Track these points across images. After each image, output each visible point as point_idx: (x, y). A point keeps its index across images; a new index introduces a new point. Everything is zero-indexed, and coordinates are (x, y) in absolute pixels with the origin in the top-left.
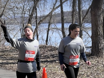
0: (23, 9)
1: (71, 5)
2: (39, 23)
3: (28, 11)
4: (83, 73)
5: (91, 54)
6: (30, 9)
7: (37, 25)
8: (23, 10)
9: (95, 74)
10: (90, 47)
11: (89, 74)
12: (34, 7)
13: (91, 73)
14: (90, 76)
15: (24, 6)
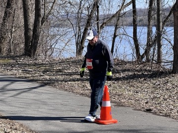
0: (80, 6)
1: (148, 2)
2: (102, 27)
3: (87, 9)
4: (159, 96)
5: (172, 71)
6: (89, 6)
7: (98, 29)
8: (80, 8)
9: (175, 98)
10: (171, 62)
11: (166, 97)
12: (94, 5)
13: (170, 96)
14: (168, 100)
15: (81, 2)
